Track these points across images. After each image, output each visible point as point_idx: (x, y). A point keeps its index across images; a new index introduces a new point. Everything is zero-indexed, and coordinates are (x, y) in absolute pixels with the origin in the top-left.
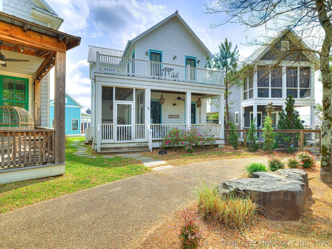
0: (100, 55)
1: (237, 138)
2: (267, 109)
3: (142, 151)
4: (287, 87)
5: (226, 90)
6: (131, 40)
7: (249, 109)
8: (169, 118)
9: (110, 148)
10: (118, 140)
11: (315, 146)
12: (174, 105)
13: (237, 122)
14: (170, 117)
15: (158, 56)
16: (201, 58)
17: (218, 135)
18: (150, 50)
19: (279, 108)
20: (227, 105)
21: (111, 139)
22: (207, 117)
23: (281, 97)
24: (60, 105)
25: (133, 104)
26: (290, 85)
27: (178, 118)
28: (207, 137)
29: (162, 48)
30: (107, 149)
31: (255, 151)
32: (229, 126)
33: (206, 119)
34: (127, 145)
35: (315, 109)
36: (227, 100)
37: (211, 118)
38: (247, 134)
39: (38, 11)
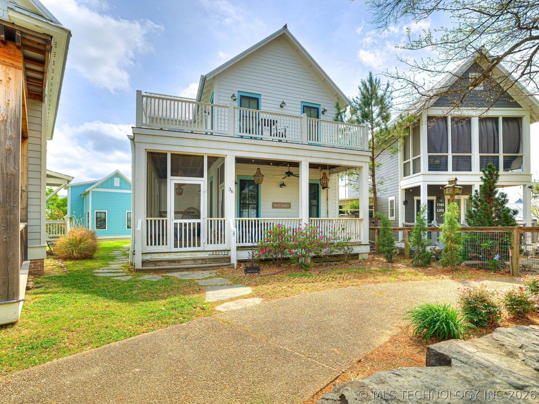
0: (143, 96)
1: (392, 242)
2: (447, 189)
3: (219, 266)
4: (481, 151)
5: (373, 159)
6: (204, 74)
7: (412, 193)
8: (273, 208)
9: (161, 261)
10: (176, 246)
11: (532, 255)
12: (282, 185)
13: (392, 215)
14: (275, 205)
15: (253, 103)
16: (327, 105)
17: (359, 238)
18: (238, 91)
19: (467, 189)
20: (374, 185)
21: (163, 244)
22: (340, 206)
23: (470, 170)
24: (5, 178)
25: (203, 182)
26: (486, 150)
27: (290, 207)
28: (338, 241)
29: (260, 90)
30: (155, 262)
31: (426, 267)
32: (379, 221)
33: (337, 210)
34: (191, 255)
35: (532, 190)
36: (373, 176)
37: (347, 208)
38: (409, 235)
39: (21, 13)
